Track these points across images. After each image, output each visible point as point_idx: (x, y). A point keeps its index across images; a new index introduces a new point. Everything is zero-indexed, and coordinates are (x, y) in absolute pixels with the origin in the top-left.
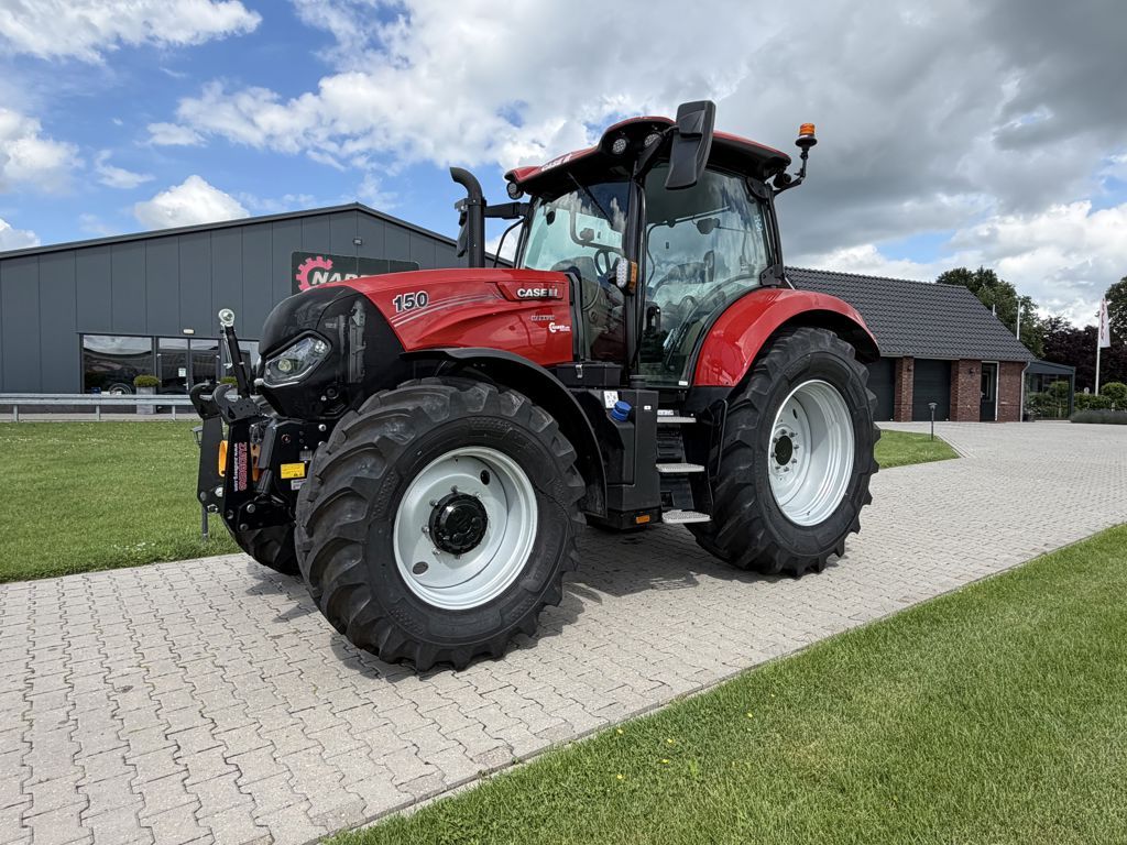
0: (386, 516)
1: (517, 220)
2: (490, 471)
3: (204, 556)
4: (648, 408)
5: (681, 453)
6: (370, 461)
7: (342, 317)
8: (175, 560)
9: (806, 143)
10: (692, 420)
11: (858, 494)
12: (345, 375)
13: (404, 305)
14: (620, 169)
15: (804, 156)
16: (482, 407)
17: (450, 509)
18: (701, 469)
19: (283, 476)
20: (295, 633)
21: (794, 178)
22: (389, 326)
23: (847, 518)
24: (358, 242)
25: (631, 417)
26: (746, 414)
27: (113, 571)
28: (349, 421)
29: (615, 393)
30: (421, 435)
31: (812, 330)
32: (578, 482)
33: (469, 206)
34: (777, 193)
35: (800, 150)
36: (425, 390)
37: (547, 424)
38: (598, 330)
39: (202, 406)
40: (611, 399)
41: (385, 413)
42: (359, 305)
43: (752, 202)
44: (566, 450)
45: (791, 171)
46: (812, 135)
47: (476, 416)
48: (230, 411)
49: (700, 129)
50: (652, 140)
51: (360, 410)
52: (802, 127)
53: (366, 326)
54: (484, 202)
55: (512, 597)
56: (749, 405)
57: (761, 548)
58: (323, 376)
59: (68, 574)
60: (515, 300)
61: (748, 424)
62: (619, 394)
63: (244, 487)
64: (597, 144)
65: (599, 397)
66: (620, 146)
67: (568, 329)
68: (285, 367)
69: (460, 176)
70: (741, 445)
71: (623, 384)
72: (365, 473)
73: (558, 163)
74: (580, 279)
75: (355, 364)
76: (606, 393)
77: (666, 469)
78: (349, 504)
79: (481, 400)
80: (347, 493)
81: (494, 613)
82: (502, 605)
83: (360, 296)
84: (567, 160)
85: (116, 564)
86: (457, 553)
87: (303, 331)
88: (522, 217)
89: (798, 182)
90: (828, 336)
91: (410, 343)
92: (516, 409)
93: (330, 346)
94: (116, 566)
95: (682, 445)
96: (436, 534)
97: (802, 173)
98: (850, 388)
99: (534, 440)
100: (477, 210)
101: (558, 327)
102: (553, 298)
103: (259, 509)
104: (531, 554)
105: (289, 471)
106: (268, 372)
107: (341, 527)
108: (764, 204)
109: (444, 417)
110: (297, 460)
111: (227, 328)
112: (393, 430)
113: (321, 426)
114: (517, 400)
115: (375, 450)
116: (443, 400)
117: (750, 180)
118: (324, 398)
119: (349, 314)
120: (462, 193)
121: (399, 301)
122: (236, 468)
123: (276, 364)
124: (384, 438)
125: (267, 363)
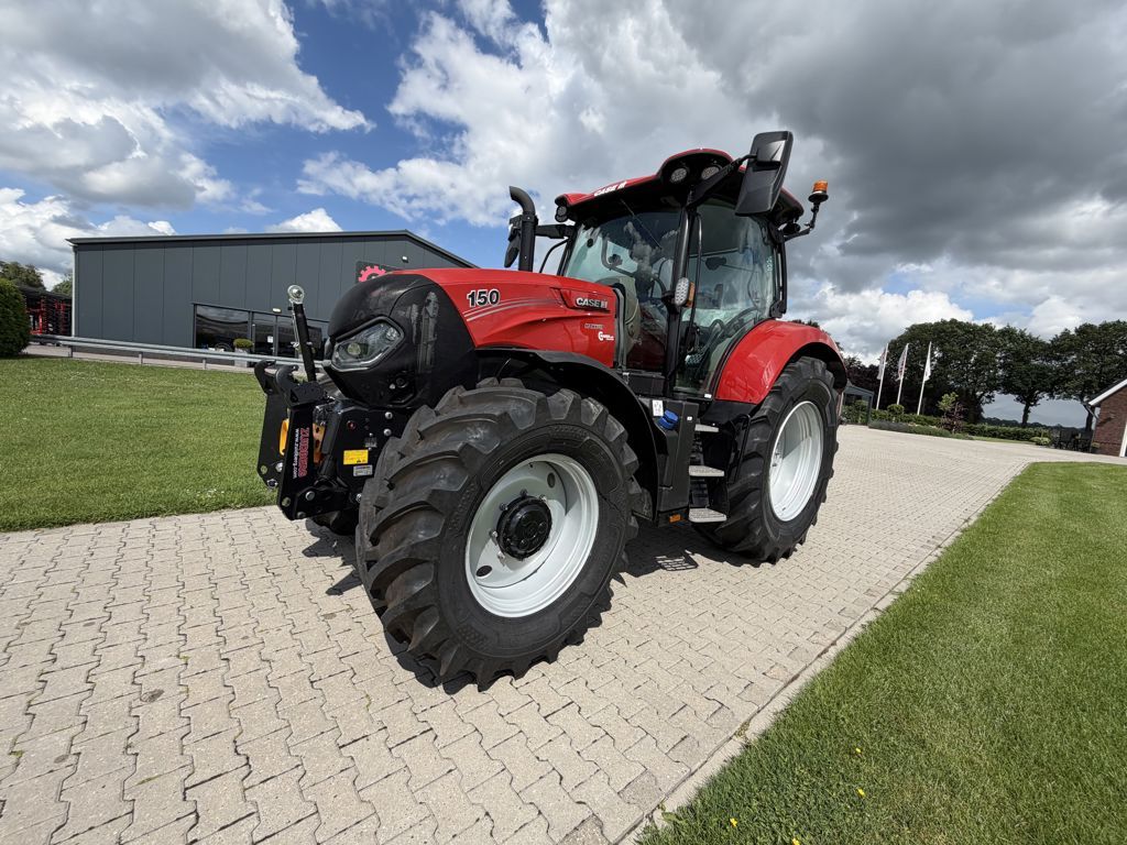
0: (462, 530)
1: (561, 240)
2: (555, 473)
3: (269, 504)
4: (690, 418)
5: (701, 457)
6: (448, 470)
7: (415, 307)
8: (242, 507)
9: (818, 199)
10: (716, 430)
11: (819, 496)
12: (415, 366)
13: (477, 301)
14: (671, 200)
15: (815, 210)
16: (565, 415)
17: (519, 516)
18: (721, 474)
19: (346, 462)
20: (347, 610)
21: (803, 228)
22: (461, 320)
23: (809, 515)
24: (405, 258)
25: (675, 426)
26: (760, 428)
27: (182, 517)
28: (422, 419)
29: (660, 402)
30: (505, 443)
31: (812, 359)
32: (635, 488)
33: (523, 222)
34: (786, 240)
35: (812, 205)
36: (511, 393)
37: (618, 434)
38: (634, 341)
39: (267, 382)
40: (658, 408)
41: (469, 416)
42: (432, 296)
43: (766, 244)
44: (631, 458)
45: (802, 222)
46: (825, 192)
47: (558, 423)
48: (293, 394)
49: (778, 158)
50: (709, 173)
51: (438, 408)
52: (816, 185)
53: (438, 319)
54: (536, 220)
55: (569, 601)
56: (765, 420)
57: (757, 542)
58: (395, 364)
59: (137, 517)
60: (574, 308)
61: (762, 437)
62: (664, 403)
63: (303, 473)
64: (655, 173)
65: (648, 405)
66: (679, 175)
67: (612, 338)
68: (354, 350)
69: (516, 196)
70: (755, 455)
71: (666, 394)
72: (442, 485)
73: (613, 189)
74: (624, 295)
75: (425, 354)
76: (654, 402)
77: (695, 471)
78: (422, 519)
79: (565, 407)
80: (423, 507)
81: (553, 618)
82: (561, 609)
83: (435, 287)
84: (622, 186)
85: (185, 509)
86: (522, 557)
87: (375, 317)
88: (566, 238)
89: (807, 232)
90: (820, 365)
91: (479, 338)
92: (594, 418)
93: (402, 334)
94: (186, 511)
95: (701, 449)
96: (505, 539)
97: (812, 225)
98: (827, 409)
99: (606, 449)
100: (530, 226)
101: (605, 336)
102: (604, 310)
103: (319, 497)
104: (589, 557)
105: (354, 457)
106: (336, 355)
107: (413, 546)
108: (777, 246)
109: (529, 423)
110: (362, 447)
111: (295, 305)
112: (476, 436)
113: (387, 414)
114: (595, 408)
115: (457, 459)
116: (530, 405)
117: (771, 224)
118: (392, 387)
119: (423, 303)
120: (518, 211)
121: (472, 296)
122: (296, 454)
123: (345, 347)
124: (467, 446)
125: (337, 345)
